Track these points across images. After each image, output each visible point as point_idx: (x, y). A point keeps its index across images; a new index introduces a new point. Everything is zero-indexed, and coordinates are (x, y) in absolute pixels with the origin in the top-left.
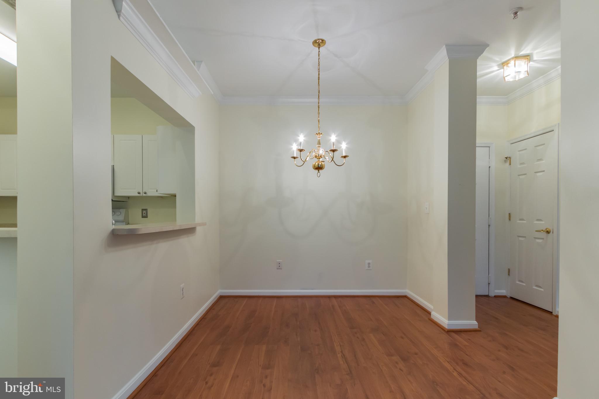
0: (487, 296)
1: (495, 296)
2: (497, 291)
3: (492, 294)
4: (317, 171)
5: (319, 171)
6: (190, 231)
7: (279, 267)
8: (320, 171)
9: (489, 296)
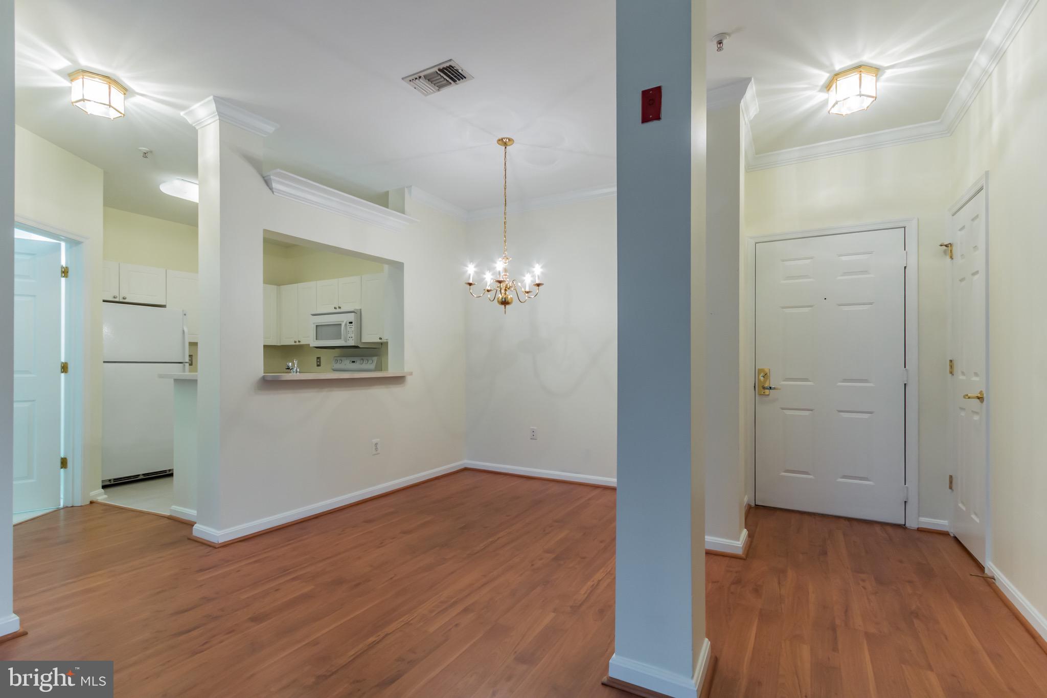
0: (903, 527)
1: (920, 530)
2: (922, 519)
3: (912, 524)
4: (503, 306)
5: (505, 306)
6: (398, 380)
7: (533, 438)
8: (507, 306)
9: (906, 528)
